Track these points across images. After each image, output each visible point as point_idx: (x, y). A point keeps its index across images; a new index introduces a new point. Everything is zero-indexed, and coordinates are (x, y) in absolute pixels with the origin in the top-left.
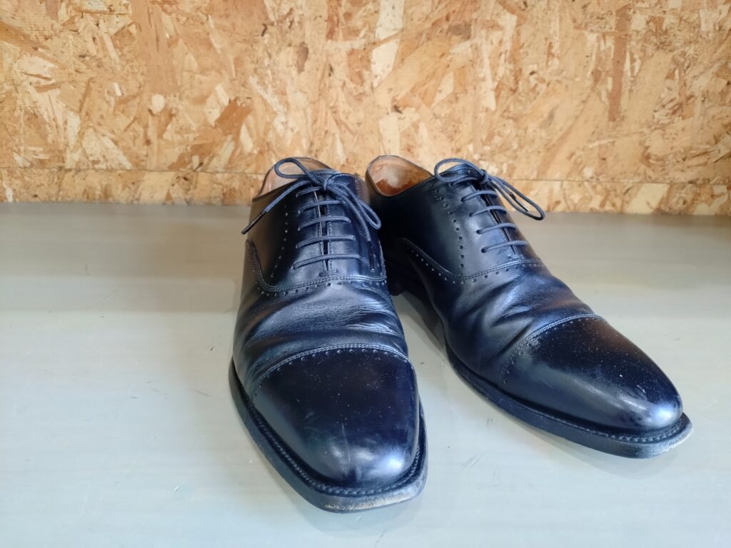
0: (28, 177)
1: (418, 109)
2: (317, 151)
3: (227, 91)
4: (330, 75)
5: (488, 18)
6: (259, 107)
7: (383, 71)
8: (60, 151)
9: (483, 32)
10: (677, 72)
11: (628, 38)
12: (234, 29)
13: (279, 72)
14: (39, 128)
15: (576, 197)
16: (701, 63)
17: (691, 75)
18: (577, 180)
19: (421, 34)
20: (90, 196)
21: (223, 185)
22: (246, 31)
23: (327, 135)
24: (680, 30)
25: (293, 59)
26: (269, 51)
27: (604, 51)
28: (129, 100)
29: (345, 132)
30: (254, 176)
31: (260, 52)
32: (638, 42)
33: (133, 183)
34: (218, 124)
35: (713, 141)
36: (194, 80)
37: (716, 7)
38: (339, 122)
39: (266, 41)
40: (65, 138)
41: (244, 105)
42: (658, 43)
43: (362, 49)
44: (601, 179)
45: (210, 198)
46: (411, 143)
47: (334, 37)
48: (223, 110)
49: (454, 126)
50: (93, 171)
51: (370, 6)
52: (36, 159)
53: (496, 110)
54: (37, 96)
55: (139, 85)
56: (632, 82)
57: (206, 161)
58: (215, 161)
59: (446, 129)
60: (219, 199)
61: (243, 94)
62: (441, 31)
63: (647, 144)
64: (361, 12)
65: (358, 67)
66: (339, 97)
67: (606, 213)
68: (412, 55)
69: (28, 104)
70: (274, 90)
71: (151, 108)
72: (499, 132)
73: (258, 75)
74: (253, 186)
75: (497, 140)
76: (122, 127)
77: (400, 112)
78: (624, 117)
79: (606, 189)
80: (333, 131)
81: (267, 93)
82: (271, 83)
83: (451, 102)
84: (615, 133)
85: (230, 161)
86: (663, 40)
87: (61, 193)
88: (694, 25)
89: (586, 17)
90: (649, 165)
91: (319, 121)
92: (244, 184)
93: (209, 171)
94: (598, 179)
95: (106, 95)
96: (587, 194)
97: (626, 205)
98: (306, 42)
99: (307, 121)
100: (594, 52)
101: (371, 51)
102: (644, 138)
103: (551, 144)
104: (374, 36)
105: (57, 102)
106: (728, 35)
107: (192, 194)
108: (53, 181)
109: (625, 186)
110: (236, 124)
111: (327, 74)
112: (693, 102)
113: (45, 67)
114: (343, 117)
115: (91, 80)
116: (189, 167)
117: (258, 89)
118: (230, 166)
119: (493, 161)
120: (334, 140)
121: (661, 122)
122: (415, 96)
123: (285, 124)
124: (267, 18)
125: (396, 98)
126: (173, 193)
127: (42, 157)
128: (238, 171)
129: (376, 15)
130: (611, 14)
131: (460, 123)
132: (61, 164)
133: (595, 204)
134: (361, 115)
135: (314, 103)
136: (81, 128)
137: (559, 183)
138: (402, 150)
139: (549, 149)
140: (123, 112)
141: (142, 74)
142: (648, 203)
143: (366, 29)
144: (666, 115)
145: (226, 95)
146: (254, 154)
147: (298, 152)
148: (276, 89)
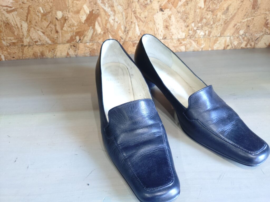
0: (9, 50)
1: (170, 9)
2: (128, 31)
3: (88, 7)
6: (102, 13)
8: (21, 38)
14: (11, 29)
15: (236, 43)
18: (237, 36)
20: (36, 56)
21: (90, 48)
23: (132, 23)
28: (47, 15)
29: (139, 21)
33: (53, 49)
34: (85, 22)
36: (74, 3)
38: (137, 17)
40: (22, 33)
41: (96, 13)
44: (247, 34)
45: (85, 53)
46: (168, 24)
48: (87, 15)
49: (186, 16)
50: (35, 46)
52: (11, 42)
53: (204, 8)
54: (7, 15)
55: (50, 8)
57: (82, 38)
58: (85, 38)
59: (183, 17)
60: (88, 54)
61: (95, 8)
66: (136, 6)
67: (247, 48)
69: (4, 19)
70: (108, 5)
71: (57, 17)
72: (205, 17)
75: (204, 21)
76: (46, 26)
77: (163, 11)
78: (259, 7)
79: (248, 39)
80: (134, 22)
81: (105, 7)
82: (107, 2)
83: (185, 5)
84: (254, 15)
85: (92, 37)
87: (24, 55)
90: (267, 27)
91: (128, 18)
92: (98, 47)
93: (83, 42)
94: (245, 35)
95: (37, 13)
96: (240, 41)
97: (256, 45)
99: (123, 18)
102: (266, 16)
103: (227, 21)
105: (17, 17)
107: (77, 52)
108: (20, 51)
109: (256, 37)
110: (93, 22)
113: (9, 2)
114: (138, 15)
115: (29, 6)
116: (75, 41)
117: (102, 5)
118: (92, 40)
119: (202, 30)
120: (135, 25)
122: (169, 3)
123: (114, 20)
125: (161, 5)
126: (70, 52)
127: (14, 41)
128: (96, 41)
131: (189, 14)
132: (22, 44)
133: (243, 45)
134: (146, 13)
135: (126, 10)
136: (28, 28)
137: (229, 37)
138: (164, 27)
139: (226, 23)
140: (45, 19)
141: (51, 2)
142: (265, 44)
145: (88, 9)
146: (101, 34)
147: (120, 32)
148: (109, 5)
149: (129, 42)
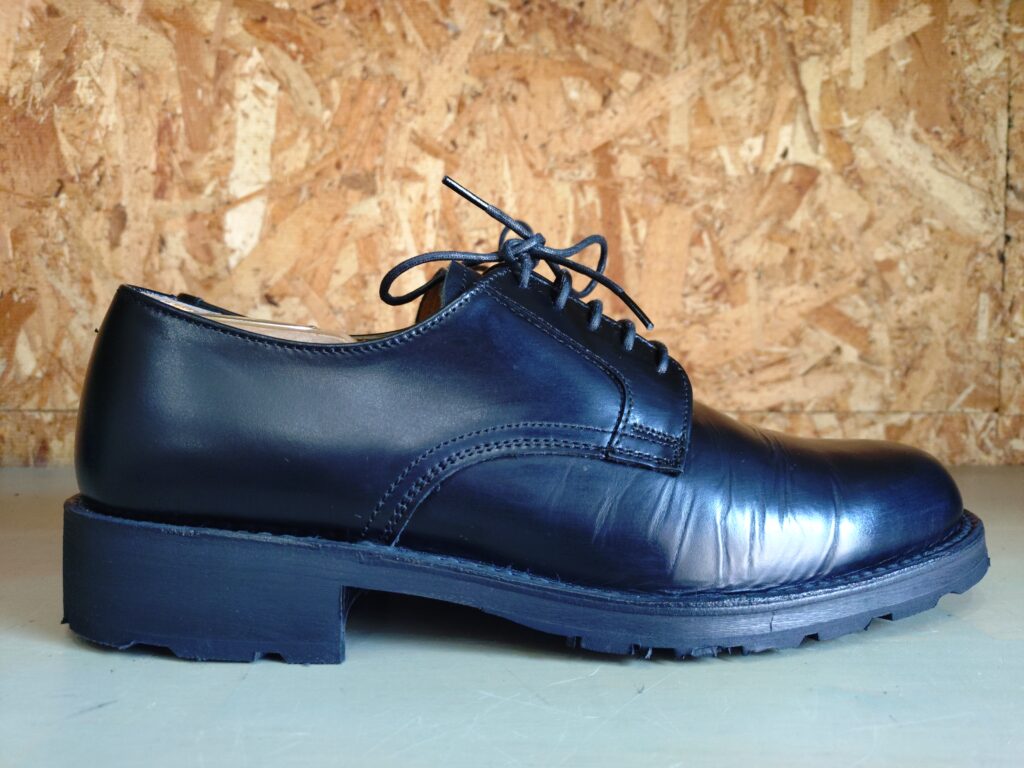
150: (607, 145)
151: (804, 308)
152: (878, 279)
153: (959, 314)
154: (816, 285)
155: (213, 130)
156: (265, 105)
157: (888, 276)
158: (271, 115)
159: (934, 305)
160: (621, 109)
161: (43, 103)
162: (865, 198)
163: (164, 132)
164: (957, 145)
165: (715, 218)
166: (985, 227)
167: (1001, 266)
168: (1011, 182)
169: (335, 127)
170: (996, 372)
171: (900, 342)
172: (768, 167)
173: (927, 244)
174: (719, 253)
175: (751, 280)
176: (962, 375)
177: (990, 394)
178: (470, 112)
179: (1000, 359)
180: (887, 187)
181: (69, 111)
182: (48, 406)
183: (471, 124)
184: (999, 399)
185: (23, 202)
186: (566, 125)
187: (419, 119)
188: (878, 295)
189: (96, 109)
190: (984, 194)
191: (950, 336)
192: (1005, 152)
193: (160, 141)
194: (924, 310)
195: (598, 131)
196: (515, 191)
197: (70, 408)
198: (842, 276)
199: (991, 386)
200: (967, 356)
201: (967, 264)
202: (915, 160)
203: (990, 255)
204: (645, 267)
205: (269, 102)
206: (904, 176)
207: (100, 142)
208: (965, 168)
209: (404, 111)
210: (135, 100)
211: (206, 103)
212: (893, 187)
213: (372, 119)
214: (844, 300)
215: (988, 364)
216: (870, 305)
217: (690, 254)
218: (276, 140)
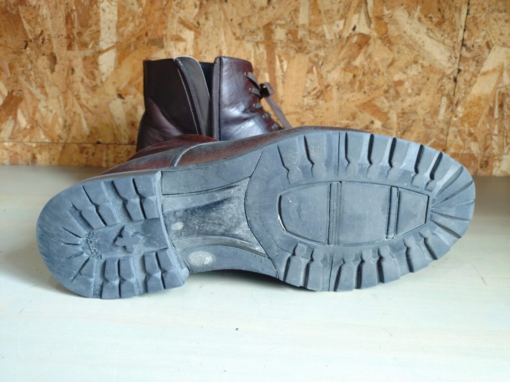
1: (135, 96)
2: (70, 126)
3: (7, 85)
4: (72, 74)
5: (174, 33)
6: (27, 97)
7: (108, 70)
9: (172, 43)
10: (314, 69)
11: (275, 45)
12: (6, 45)
13: (38, 72)
16: (331, 61)
17: (325, 70)
19: (129, 46)
21: (10, 151)
22: (14, 46)
23: (75, 115)
24: (311, 39)
25: (47, 64)
26: (31, 59)
27: (260, 54)
29: (87, 112)
30: (30, 144)
31: (24, 60)
32: (282, 48)
34: (2, 108)
35: (351, 118)
37: (334, 22)
38: (82, 106)
39: (28, 52)
41: (18, 95)
42: (297, 48)
43: (91, 56)
45: (2, 159)
46: (134, 120)
47: (72, 48)
48: (5, 98)
51: (94, 28)
56: (283, 76)
58: (2, 134)
60: (7, 160)
61: (16, 88)
62: (143, 43)
63: (302, 120)
64: (88, 32)
65: (90, 68)
66: (80, 88)
68: (126, 60)
70: (36, 84)
73: (25, 74)
74: (29, 151)
77: (123, 98)
80: (79, 112)
81: (32, 87)
82: (34, 80)
85: (12, 132)
86: (300, 46)
88: (320, 34)
89: (242, 31)
91: (68, 105)
92: (23, 149)
98: (54, 52)
99: (60, 106)
100: (252, 55)
101: (98, 57)
102: (300, 116)
104: (99, 48)
106: (347, 41)
110: (14, 108)
111: (70, 73)
112: (331, 90)
114: (84, 102)
117: (25, 84)
120: (80, 118)
121: (310, 104)
122: (132, 87)
123: (46, 107)
124: (27, 37)
125: (119, 89)
128: (18, 141)
129: (98, 34)
130: (260, 29)
134: (96, 101)
135: (64, 93)
143: (93, 42)
144: (313, 99)
145: (5, 89)
146: (27, 129)
147: (57, 127)
148: (38, 84)
149: (73, 145)
150: (270, 24)
151: (358, 103)
152: (394, 90)
153: (431, 106)
154: (365, 92)
155: (90, 17)
156: (112, 5)
157: (399, 88)
158: (115, 10)
159: (420, 102)
160: (276, 6)
161: (14, 5)
162: (391, 51)
163: (68, 19)
164: (439, 24)
165: (319, 60)
166: (449, 65)
167: (455, 83)
168: (465, 42)
169: (144, 16)
170: (445, 133)
171: (402, 119)
172: (346, 35)
173: (420, 73)
174: (321, 77)
175: (334, 90)
176: (430, 134)
177: (442, 143)
178: (205, 7)
179: (448, 128)
180: (403, 45)
181: (25, 8)
182: (34, 140)
183: (206, 14)
184: (446, 145)
185: (11, 51)
186: (251, 14)
187: (182, 11)
188: (393, 97)
189: (37, 7)
190: (450, 48)
191: (426, 117)
192: (463, 27)
193: (67, 23)
194: (415, 104)
195: (266, 17)
196: (227, 46)
197: (43, 141)
198: (377, 88)
199: (442, 140)
200: (433, 126)
201: (438, 83)
202: (418, 32)
203: (450, 79)
204: (286, 83)
205: (114, 3)
206: (411, 39)
207: (41, 23)
208: (442, 36)
209: (175, 7)
210: (54, 3)
211: (86, 4)
212: (405, 45)
213: (161, 11)
214: (377, 100)
215: (442, 130)
216: (389, 102)
217: (307, 77)
218: (118, 22)
